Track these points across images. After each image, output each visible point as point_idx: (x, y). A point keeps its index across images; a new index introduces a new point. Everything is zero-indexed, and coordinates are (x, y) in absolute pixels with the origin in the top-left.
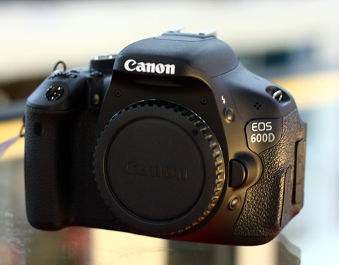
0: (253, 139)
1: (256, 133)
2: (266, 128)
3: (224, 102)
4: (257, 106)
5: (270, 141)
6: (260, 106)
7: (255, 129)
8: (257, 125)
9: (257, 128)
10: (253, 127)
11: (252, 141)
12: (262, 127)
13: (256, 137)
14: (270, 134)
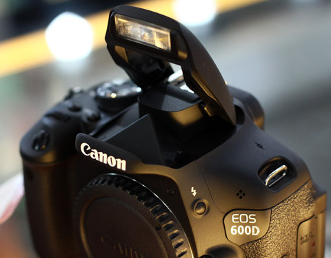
0: (234, 231)
1: (238, 225)
2: (249, 220)
3: (194, 194)
4: (241, 194)
5: (253, 234)
6: (244, 194)
7: (235, 220)
8: (239, 217)
9: (239, 220)
10: (233, 218)
11: (232, 233)
12: (244, 219)
13: (237, 228)
14: (253, 227)
